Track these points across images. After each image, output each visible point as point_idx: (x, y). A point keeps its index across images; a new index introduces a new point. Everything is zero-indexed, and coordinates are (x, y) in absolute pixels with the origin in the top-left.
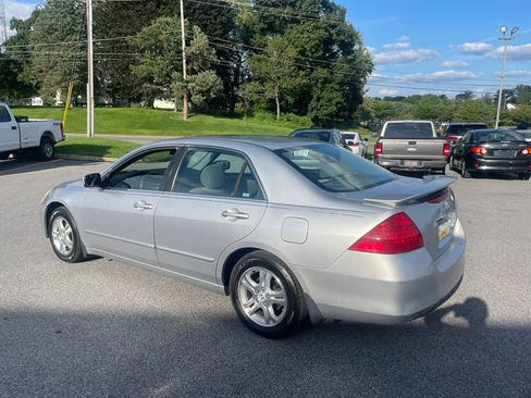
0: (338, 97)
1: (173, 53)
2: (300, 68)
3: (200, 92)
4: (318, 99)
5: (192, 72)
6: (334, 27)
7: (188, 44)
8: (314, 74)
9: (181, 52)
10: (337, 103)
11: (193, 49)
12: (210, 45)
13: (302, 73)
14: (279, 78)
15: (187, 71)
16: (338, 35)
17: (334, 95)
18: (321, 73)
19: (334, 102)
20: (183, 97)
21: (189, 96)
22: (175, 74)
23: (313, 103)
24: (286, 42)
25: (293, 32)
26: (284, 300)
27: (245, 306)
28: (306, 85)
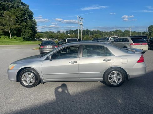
0: (30, 31)
2: (17, 22)
4: (24, 32)
6: (26, 10)
8: (22, 24)
10: (31, 33)
13: (18, 24)
14: (10, 25)
16: (28, 13)
17: (29, 31)
18: (24, 24)
19: (30, 33)
23: (23, 33)
24: (11, 14)
25: (13, 10)
26: (121, 77)
27: (110, 81)
28: (20, 28)
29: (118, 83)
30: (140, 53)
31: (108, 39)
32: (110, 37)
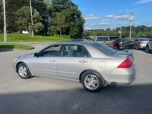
0: (77, 30)
1: (28, 17)
2: (66, 22)
3: (37, 29)
4: (72, 31)
5: (34, 23)
6: (75, 10)
7: (33, 15)
8: (70, 23)
9: (31, 17)
10: (77, 32)
11: (35, 16)
12: (40, 15)
13: (67, 23)
14: (60, 25)
15: (33, 22)
16: (76, 12)
17: (76, 29)
18: (72, 23)
20: (32, 30)
21: (34, 30)
22: (29, 23)
23: (70, 32)
24: (62, 14)
25: (64, 11)
26: (98, 82)
27: (86, 85)
28: (68, 27)
30: (125, 56)
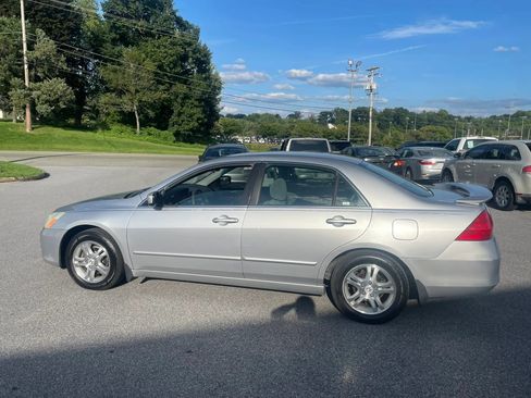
0: (198, 113)
1: (11, 56)
2: (159, 82)
3: (47, 101)
4: (180, 114)
5: (36, 79)
6: (190, 44)
7: (30, 48)
8: (174, 89)
9: (22, 56)
10: (199, 119)
11: (37, 54)
12: (58, 51)
13: (162, 87)
14: (137, 91)
15: (30, 77)
16: (194, 53)
17: (195, 110)
18: (180, 88)
19: (195, 117)
20: (24, 107)
21: (33, 105)
22: (15, 81)
23: (174, 118)
24: (143, 55)
25: (149, 45)
26: (392, 289)
27: (350, 300)
28: (166, 100)
29: (379, 311)
31: (453, 147)
32: (463, 140)
